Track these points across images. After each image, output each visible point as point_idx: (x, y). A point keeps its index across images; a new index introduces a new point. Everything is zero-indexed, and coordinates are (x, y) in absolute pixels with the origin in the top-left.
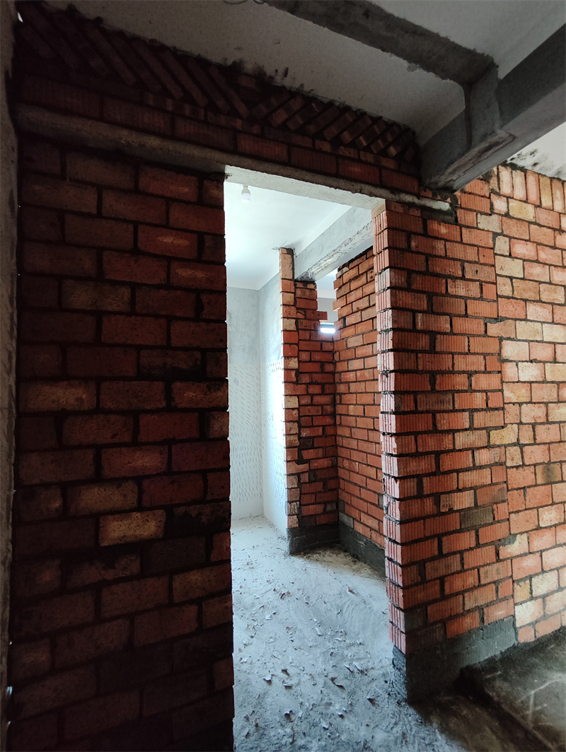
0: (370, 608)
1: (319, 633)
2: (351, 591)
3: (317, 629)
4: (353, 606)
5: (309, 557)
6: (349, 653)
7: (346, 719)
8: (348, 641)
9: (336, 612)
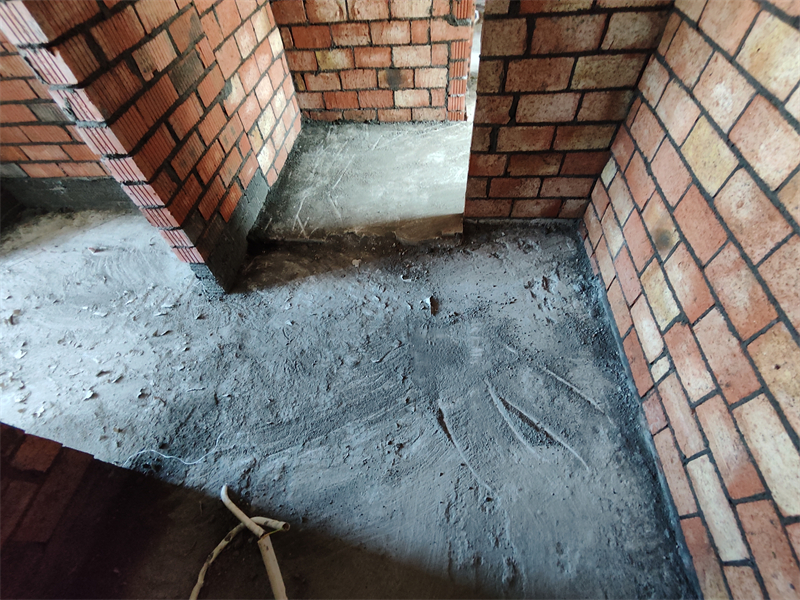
1: (103, 315)
2: (97, 250)
3: (97, 313)
4: (115, 263)
6: (150, 303)
7: (192, 347)
8: (140, 296)
9: (102, 282)
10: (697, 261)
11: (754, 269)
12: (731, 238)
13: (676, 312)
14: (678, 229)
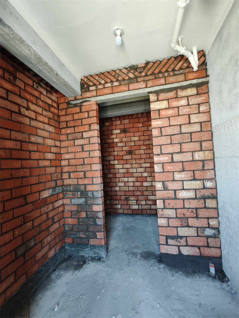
10: (133, 195)
11: (138, 191)
12: (134, 191)
13: (135, 201)
14: (127, 196)
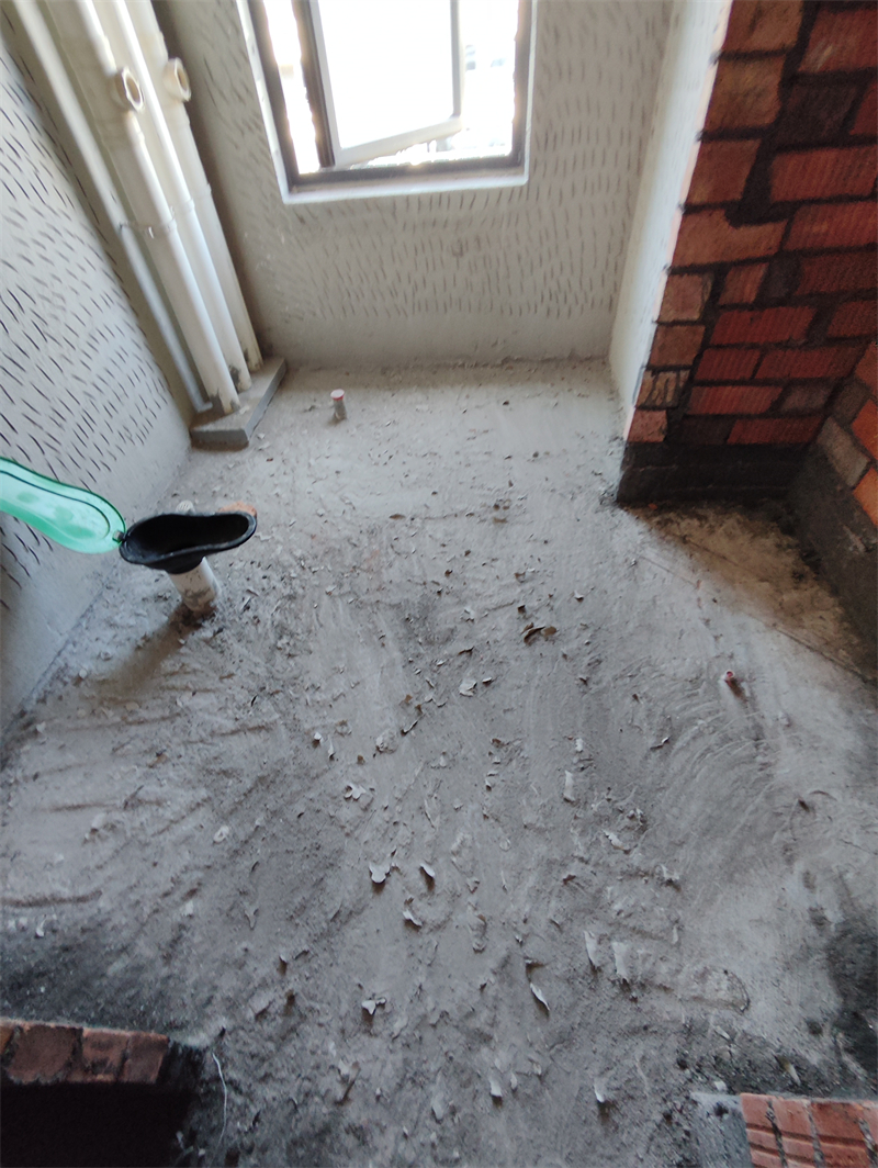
0: (765, 765)
1: (568, 795)
2: (734, 684)
3: (569, 775)
4: (714, 739)
5: (670, 521)
6: (620, 899)
7: (503, 1115)
8: (636, 858)
9: (651, 742)
